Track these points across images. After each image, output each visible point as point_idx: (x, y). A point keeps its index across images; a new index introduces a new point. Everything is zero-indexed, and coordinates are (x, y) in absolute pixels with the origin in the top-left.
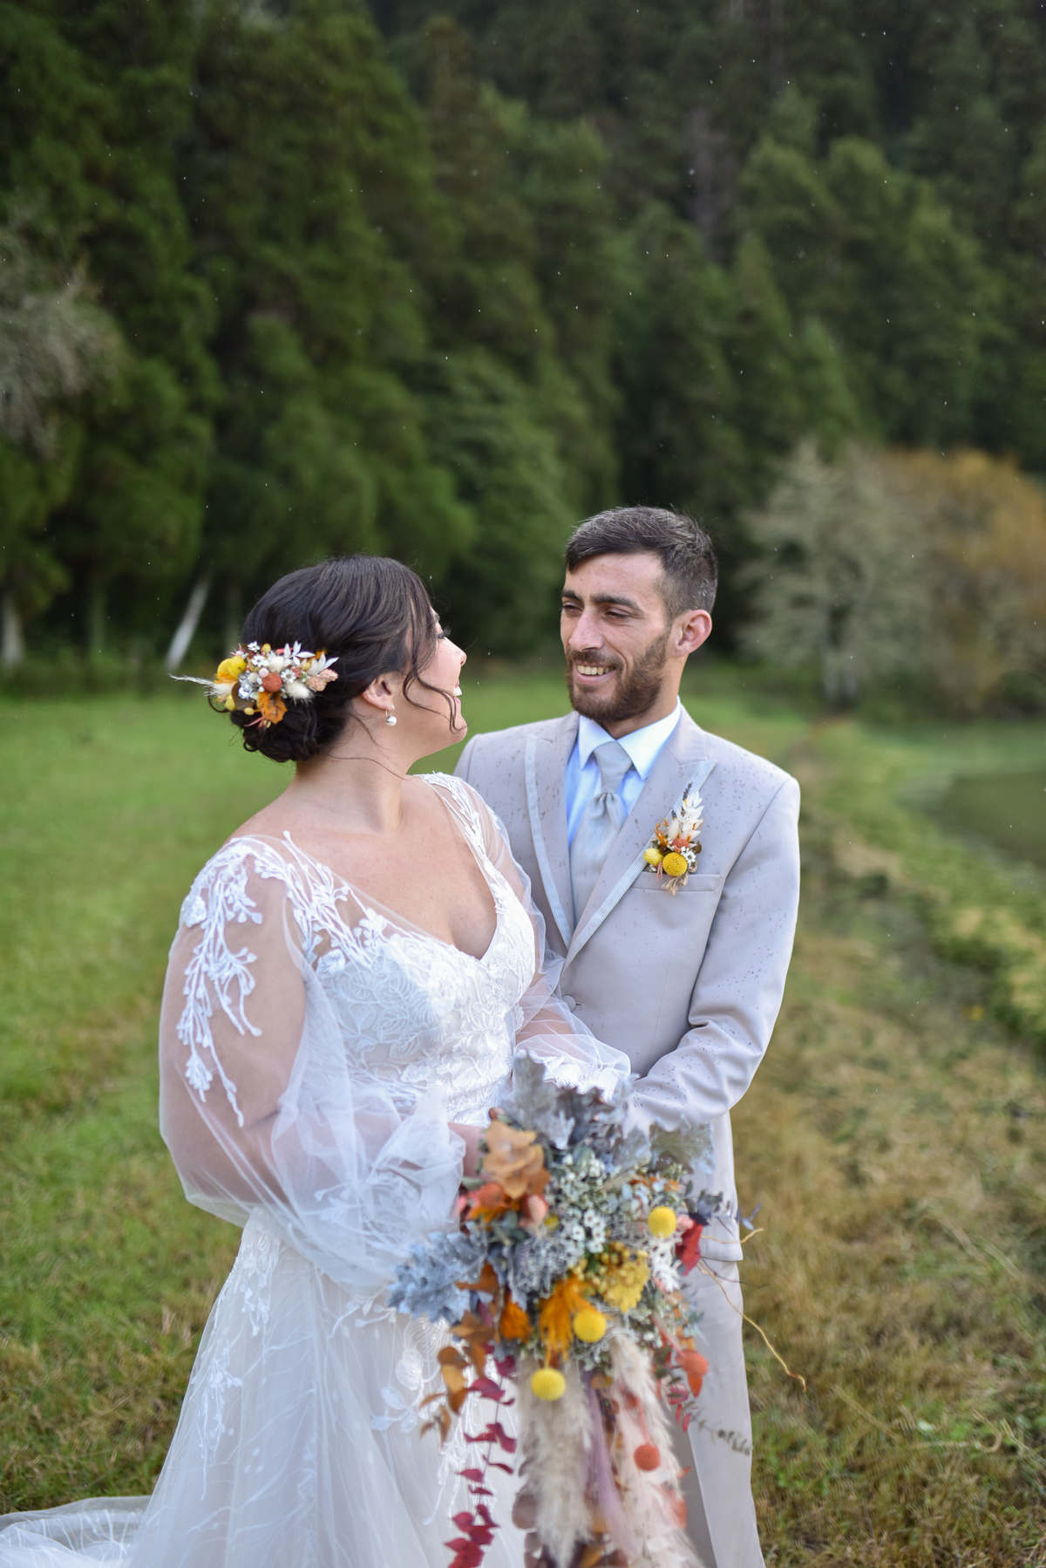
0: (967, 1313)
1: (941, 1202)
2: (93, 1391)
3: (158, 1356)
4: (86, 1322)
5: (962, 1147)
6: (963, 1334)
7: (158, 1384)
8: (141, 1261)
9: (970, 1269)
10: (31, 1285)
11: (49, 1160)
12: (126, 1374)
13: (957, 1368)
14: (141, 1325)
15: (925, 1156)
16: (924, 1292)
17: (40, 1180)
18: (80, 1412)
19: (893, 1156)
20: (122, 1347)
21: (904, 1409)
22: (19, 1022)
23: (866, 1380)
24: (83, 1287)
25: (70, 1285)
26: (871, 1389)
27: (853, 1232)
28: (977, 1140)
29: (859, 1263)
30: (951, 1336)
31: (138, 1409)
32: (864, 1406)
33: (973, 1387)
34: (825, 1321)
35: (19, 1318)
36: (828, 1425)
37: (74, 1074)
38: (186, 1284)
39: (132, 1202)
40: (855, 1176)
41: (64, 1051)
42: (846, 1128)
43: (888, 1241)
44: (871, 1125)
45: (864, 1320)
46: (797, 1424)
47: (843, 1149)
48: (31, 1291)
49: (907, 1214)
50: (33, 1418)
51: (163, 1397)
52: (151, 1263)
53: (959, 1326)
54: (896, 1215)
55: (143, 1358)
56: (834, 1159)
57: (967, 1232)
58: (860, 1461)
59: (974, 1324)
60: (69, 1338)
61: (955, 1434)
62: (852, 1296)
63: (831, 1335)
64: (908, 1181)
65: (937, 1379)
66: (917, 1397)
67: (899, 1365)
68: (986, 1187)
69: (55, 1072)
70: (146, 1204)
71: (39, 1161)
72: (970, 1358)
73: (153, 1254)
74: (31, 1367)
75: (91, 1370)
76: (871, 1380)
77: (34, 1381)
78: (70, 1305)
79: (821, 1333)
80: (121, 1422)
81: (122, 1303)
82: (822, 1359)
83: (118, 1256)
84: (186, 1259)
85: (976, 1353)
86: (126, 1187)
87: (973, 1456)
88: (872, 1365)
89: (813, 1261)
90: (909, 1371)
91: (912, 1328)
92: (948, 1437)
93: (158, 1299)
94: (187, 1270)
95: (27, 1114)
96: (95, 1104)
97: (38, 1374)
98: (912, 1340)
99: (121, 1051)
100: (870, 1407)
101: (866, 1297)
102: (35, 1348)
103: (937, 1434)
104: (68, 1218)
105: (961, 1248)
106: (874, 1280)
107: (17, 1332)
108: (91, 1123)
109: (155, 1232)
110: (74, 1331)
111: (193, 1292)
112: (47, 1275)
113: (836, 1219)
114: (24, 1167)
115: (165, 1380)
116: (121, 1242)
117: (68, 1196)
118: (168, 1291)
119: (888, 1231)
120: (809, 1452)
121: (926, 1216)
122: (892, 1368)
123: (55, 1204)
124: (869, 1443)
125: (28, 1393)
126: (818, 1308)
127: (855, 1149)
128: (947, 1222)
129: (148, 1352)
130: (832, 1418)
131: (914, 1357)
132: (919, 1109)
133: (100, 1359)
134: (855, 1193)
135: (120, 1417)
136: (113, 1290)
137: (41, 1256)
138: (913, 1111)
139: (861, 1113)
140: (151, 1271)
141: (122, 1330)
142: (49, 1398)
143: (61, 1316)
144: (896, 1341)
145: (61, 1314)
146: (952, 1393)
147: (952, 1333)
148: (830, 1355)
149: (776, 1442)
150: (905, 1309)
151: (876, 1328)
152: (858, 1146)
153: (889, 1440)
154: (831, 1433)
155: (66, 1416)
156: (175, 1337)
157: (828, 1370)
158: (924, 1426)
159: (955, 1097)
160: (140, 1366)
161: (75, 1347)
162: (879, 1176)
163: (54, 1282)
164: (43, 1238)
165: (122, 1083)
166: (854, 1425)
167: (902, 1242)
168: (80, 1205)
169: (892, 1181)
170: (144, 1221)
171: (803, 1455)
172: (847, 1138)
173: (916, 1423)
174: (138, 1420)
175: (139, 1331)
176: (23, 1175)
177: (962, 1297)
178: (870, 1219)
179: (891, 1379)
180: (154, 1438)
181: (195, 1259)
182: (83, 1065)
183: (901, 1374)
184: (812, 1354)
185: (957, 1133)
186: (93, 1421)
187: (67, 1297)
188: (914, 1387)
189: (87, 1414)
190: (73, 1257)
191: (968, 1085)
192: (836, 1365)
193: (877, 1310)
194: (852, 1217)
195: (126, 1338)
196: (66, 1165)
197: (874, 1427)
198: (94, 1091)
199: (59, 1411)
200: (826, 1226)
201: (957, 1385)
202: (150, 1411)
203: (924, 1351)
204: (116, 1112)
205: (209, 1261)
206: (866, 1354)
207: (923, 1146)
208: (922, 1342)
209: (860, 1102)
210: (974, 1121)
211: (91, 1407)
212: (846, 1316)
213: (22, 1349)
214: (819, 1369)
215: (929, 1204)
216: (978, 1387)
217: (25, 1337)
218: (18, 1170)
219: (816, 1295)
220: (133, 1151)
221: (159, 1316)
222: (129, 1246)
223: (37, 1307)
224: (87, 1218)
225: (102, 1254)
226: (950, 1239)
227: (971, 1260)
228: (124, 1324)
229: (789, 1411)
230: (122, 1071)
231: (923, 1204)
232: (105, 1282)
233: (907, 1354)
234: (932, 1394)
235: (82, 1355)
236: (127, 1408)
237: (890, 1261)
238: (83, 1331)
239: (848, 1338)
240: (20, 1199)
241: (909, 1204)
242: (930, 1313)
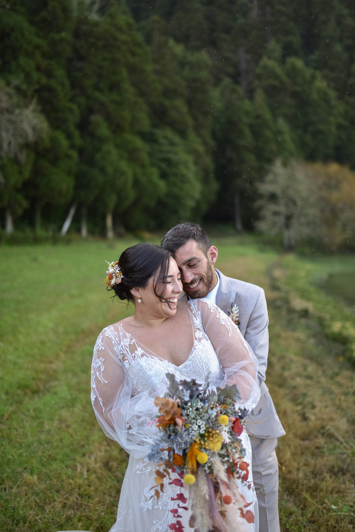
0: (345, 467)
1: (334, 426)
2: (55, 492)
3: (77, 480)
4: (52, 468)
5: (339, 407)
6: (344, 474)
7: (77, 490)
8: (68, 447)
9: (344, 451)
10: (32, 455)
11: (35, 410)
12: (66, 487)
13: (343, 486)
14: (70, 469)
15: (327, 410)
16: (330, 460)
17: (32, 418)
18: (52, 500)
19: (317, 410)
20: (64, 477)
21: (326, 501)
22: (21, 361)
24: (50, 456)
25: (45, 455)
26: (315, 494)
27: (305, 437)
28: (344, 405)
29: (307, 448)
30: (340, 475)
31: (71, 499)
32: (313, 500)
33: (348, 493)
34: (298, 469)
35: (29, 467)
36: (301, 506)
37: (40, 380)
38: (84, 455)
39: (63, 425)
40: (305, 418)
41: (36, 372)
42: (300, 400)
43: (317, 440)
44: (309, 399)
45: (311, 469)
46: (291, 506)
47: (299, 408)
48: (33, 457)
49: (322, 431)
50: (36, 501)
51: (79, 495)
52: (71, 447)
53: (343, 471)
54: (319, 432)
55: (71, 481)
56: (297, 411)
57: (343, 438)
58: (313, 519)
59: (348, 471)
60: (46, 473)
61: (344, 510)
62: (306, 460)
63: (301, 475)
64: (321, 419)
65: (336, 490)
66: (330, 496)
67: (323, 485)
68: (348, 421)
69: (34, 379)
70: (68, 426)
71: (31, 411)
72: (347, 483)
73: (72, 444)
74: (34, 484)
75: (55, 485)
76: (315, 491)
77: (36, 489)
78: (46, 462)
79: (297, 474)
80: (65, 503)
81: (63, 462)
82: (298, 483)
83: (60, 445)
84: (83, 446)
85: (349, 481)
86: (61, 421)
87: (351, 518)
88: (314, 484)
89: (292, 448)
90: (327, 487)
91: (327, 472)
92: (342, 511)
93: (74, 460)
94: (84, 450)
95: (25, 394)
96: (48, 390)
97: (37, 486)
98: (327, 476)
99: (55, 371)
100: (315, 500)
101: (312, 462)
102: (36, 477)
103: (338, 510)
104: (43, 432)
105: (341, 443)
106: (313, 454)
107: (29, 471)
108: (48, 398)
109: (72, 436)
110: (48, 471)
111: (87, 458)
112: (37, 452)
113: (299, 433)
114: (27, 413)
115: (79, 489)
116: (61, 440)
117: (42, 423)
118: (78, 458)
119: (316, 437)
120: (296, 516)
121: (329, 432)
122: (321, 486)
123: (38, 426)
124: (316, 514)
125: (34, 493)
126: (295, 465)
127: (303, 408)
128: (336, 434)
129: (73, 479)
130: (303, 504)
131: (329, 482)
132: (324, 393)
133: (57, 481)
134: (304, 423)
135: (65, 501)
136: (60, 457)
137: (35, 444)
138: (322, 394)
139: (305, 395)
140: (72, 450)
141: (64, 471)
142: (41, 495)
143: (43, 466)
144: (322, 477)
145: (43, 465)
146: (341, 495)
147: (340, 473)
148: (300, 481)
149: (284, 513)
150: (325, 465)
151: (316, 472)
152: (304, 407)
153: (322, 512)
154: (302, 509)
155: (48, 501)
156: (81, 473)
157: (300, 487)
158: (333, 507)
159: (336, 390)
160: (71, 484)
161: (48, 477)
162: (313, 418)
163: (40, 454)
164: (35, 438)
165: (56, 383)
166: (310, 506)
167: (321, 441)
168: (47, 427)
169: (317, 419)
170: (68, 433)
171: (293, 517)
172: (300, 404)
173: (331, 506)
174: (71, 503)
175: (70, 472)
176: (26, 416)
177: (344, 461)
178: (310, 433)
179: (322, 490)
180: (77, 509)
181: (87, 446)
182: (43, 376)
183: (325, 488)
184: (294, 481)
185: (337, 402)
186: (56, 503)
187: (45, 459)
188: (329, 493)
189: (54, 501)
190: (46, 445)
191: (339, 385)
192: (303, 485)
193: (315, 465)
194: (304, 432)
195: (66, 474)
196: (40, 412)
197: (317, 507)
198: (47, 386)
199: (45, 500)
200: (296, 435)
201: (343, 492)
202: (75, 499)
203: (332, 480)
204: (56, 393)
205: (91, 447)
206: (313, 481)
207: (326, 407)
208: (331, 477)
209: (304, 391)
210: (343, 398)
211: (56, 498)
212: (305, 468)
213: (31, 478)
214: (297, 486)
215: (329, 427)
216: (350, 493)
217: (32, 473)
218: (24, 414)
219: (295, 460)
220: (63, 407)
221: (76, 466)
222: (64, 441)
223: (35, 463)
224: (49, 431)
225: (55, 444)
226: (337, 440)
227: (345, 447)
228: (64, 469)
229: (288, 501)
230: (56, 379)
231: (328, 427)
232: (57, 454)
233: (326, 481)
234: (335, 495)
235: (51, 480)
236: (67, 498)
237: (317, 448)
238: (51, 471)
239: (306, 476)
240: (27, 425)
241: (323, 428)
242: (333, 467)
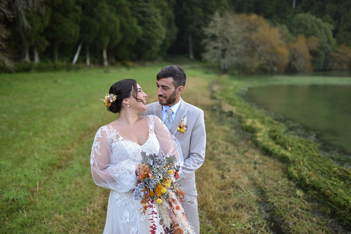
0: (243, 204)
1: (240, 182)
2: (74, 224)
3: (87, 217)
4: (72, 211)
5: (245, 171)
6: (242, 208)
7: (87, 222)
8: (81, 198)
9: (244, 195)
10: (60, 204)
11: (60, 178)
12: (81, 220)
13: (241, 214)
14: (83, 211)
15: (237, 173)
16: (235, 200)
17: (59, 183)
18: (73, 228)
19: (231, 173)
20: (79, 215)
21: (230, 222)
22: (50, 149)
23: (223, 217)
24: (70, 204)
25: (68, 203)
26: (224, 219)
27: (222, 189)
28: (248, 169)
29: (223, 194)
30: (240, 208)
31: (84, 227)
32: (223, 222)
33: (243, 217)
34: (216, 206)
35: (58, 210)
36: (216, 225)
37: (62, 160)
38: (91, 203)
39: (78, 186)
40: (223, 177)
41: (60, 155)
42: (222, 167)
43: (229, 190)
44: (227, 166)
45: (223, 206)
46: (210, 225)
47: (221, 172)
48: (60, 205)
49: (233, 185)
50: (63, 229)
51: (88, 224)
52: (83, 198)
53: (241, 206)
54: (231, 185)
55: (84, 217)
56: (219, 174)
57: (245, 188)
58: (221, 232)
59: (244, 206)
60: (68, 214)
61: (239, 226)
62: (221, 201)
63: (217, 209)
64: (234, 178)
65: (237, 216)
66: (233, 220)
67: (229, 214)
68: (249, 178)
69: (58, 160)
70: (81, 187)
71: (58, 179)
72: (243, 212)
73: (83, 197)
74: (62, 220)
75: (74, 220)
76: (224, 217)
77: (63, 222)
78: (68, 207)
79: (215, 208)
80: (81, 229)
81: (78, 207)
82: (215, 213)
83: (76, 197)
84: (90, 198)
85: (244, 211)
86: (76, 184)
87: (242, 230)
88: (224, 214)
89: (214, 194)
90: (231, 215)
91: (232, 207)
92: (238, 227)
93: (85, 206)
94: (91, 200)
95: (54, 169)
96: (68, 166)
97: (63, 221)
98: (232, 209)
99: (72, 155)
100: (224, 222)
101: (224, 201)
102: (62, 216)
103: (236, 226)
104: (65, 190)
105: (243, 191)
106: (226, 198)
107: (58, 213)
108: (67, 170)
109: (83, 192)
110: (69, 212)
111: (92, 204)
112: (62, 202)
113: (219, 186)
114: (55, 180)
115: (88, 221)
116: (77, 195)
117: (64, 186)
118: (87, 204)
119: (229, 188)
120: (212, 230)
121: (237, 185)
122: (228, 215)
123: (62, 187)
124: (223, 228)
125: (62, 224)
126: (215, 204)
127: (223, 172)
128: (241, 186)
129: (84, 216)
130: (216, 224)
131: (233, 212)
132: (237, 163)
133: (75, 218)
134: (223, 181)
135: (80, 228)
136: (76, 204)
137: (61, 198)
138: (235, 163)
139: (225, 164)
140: (83, 200)
141: (79, 212)
142: (66, 225)
144: (229, 209)
145: (66, 209)
146: (239, 219)
147: (240, 207)
148: (217, 212)
149: (206, 229)
150: (231, 203)
151: (226, 207)
152: (224, 171)
153: (227, 228)
154: (216, 227)
155: (70, 228)
156: (90, 213)
157: (216, 215)
158: (234, 225)
159: (244, 160)
160: (83, 219)
161: (70, 215)
162: (228, 177)
163: (64, 203)
164: (61, 194)
165: (73, 161)
166: (220, 225)
167: (232, 190)
168: (68, 187)
169: (230, 178)
170: (81, 190)
171: (211, 231)
172: (222, 169)
173: (232, 224)
174: (84, 229)
175: (82, 212)
176: (55, 182)
177: (242, 201)
178: (226, 186)
179: (228, 217)
180: (88, 232)
181: (92, 198)
182: (64, 158)
183: (230, 216)
184: (213, 212)
185: (244, 168)
186: (75, 229)
187: (67, 206)
188: (232, 218)
189: (74, 228)
190: (68, 198)
191: (247, 157)
192: (218, 214)
193: (226, 204)
194: (222, 186)
195: (80, 213)
196: (63, 179)
197: (225, 226)
198: (67, 163)
199: (68, 228)
200: (217, 187)
201: (240, 217)
202: (86, 227)
203: (235, 211)
204: (72, 168)
205: (95, 198)
206: (223, 212)
207: (237, 171)
208: (234, 209)
209: (225, 162)
210: (247, 165)
211: (75, 227)
212: (220, 205)
213: (60, 216)
214: (214, 215)
215: (237, 182)
216: (244, 217)
217: (60, 214)
218: (53, 181)
219: (214, 201)
220: (77, 176)
221: (86, 209)
222: (79, 195)
223: (62, 208)
224: (69, 190)
225: (73, 197)
226: (241, 189)
227: (245, 193)
228: (79, 211)
229: (208, 223)
230: (73, 159)
231: (236, 182)
232: (75, 203)
233: (231, 212)
234: (236, 219)
235: (71, 217)
236: (81, 227)
237: (229, 194)
238: (71, 212)
239: (220, 209)
240: (55, 187)
241: (233, 183)
242: (236, 204)
